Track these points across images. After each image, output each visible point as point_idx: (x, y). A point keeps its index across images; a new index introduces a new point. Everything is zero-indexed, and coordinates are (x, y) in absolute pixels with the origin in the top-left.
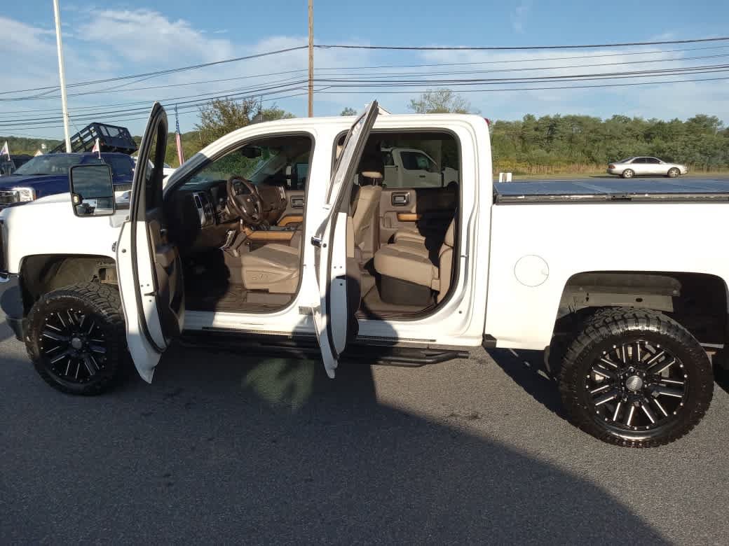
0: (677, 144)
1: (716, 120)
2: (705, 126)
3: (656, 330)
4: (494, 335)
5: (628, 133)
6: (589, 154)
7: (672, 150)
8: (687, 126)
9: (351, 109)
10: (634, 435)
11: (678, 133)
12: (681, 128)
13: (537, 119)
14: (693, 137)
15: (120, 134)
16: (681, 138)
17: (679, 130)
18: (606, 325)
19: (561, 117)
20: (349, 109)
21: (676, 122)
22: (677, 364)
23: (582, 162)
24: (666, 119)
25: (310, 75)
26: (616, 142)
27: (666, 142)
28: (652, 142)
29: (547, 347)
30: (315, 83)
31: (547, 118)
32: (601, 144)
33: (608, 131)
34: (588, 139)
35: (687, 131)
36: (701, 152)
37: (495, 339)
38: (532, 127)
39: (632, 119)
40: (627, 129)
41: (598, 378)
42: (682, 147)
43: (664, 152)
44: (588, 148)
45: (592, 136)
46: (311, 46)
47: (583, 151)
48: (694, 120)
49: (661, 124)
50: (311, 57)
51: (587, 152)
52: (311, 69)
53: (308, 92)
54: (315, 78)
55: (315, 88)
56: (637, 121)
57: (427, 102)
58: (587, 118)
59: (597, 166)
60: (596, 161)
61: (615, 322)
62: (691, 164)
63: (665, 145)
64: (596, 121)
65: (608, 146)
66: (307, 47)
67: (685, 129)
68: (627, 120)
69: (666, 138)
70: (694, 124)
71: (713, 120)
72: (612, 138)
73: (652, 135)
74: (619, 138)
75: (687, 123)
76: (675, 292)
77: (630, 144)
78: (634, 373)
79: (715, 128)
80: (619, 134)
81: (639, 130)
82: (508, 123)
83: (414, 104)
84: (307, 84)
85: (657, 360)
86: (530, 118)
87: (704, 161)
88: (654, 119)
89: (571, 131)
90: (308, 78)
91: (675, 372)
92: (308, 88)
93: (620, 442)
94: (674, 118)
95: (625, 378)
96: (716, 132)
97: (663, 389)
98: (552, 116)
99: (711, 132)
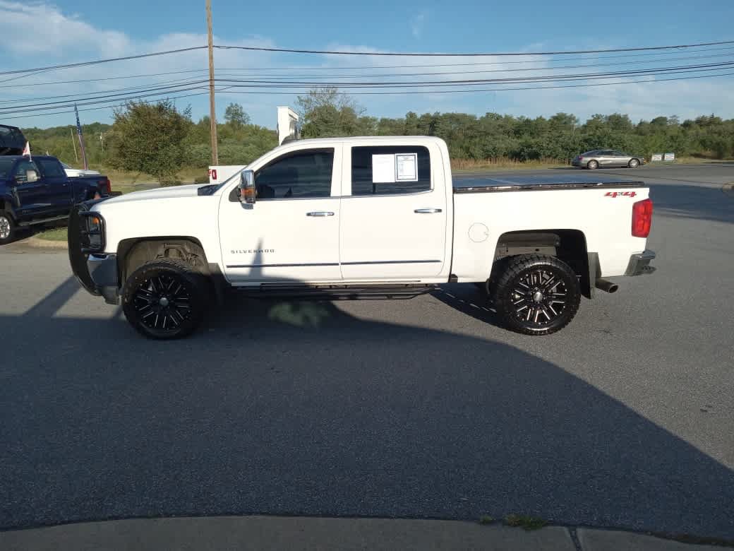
0: (543, 140)
1: (574, 118)
2: (565, 123)
3: (549, 264)
4: (456, 274)
5: (501, 130)
6: (467, 150)
7: (539, 145)
8: (550, 123)
9: (236, 105)
10: (538, 328)
11: (543, 130)
12: (546, 125)
13: (419, 116)
14: (555, 133)
15: (12, 133)
16: (546, 135)
17: (543, 126)
18: (522, 262)
19: (441, 115)
20: (234, 104)
21: (540, 119)
22: (561, 284)
23: (462, 158)
24: (533, 117)
25: (211, 75)
26: (490, 138)
27: (533, 138)
28: (521, 138)
29: (488, 280)
30: (216, 83)
31: (427, 116)
32: (477, 140)
33: (483, 127)
34: (465, 135)
35: (550, 128)
36: (562, 147)
37: (456, 277)
38: (414, 124)
39: (503, 117)
40: (499, 125)
41: (517, 296)
42: (547, 142)
43: (532, 148)
44: (466, 144)
45: (470, 132)
46: (210, 46)
47: (461, 147)
48: (555, 118)
49: (528, 121)
50: (211, 58)
51: (466, 147)
52: (211, 70)
53: (209, 91)
54: (216, 78)
55: (216, 88)
56: (508, 119)
57: (313, 98)
58: (464, 116)
59: (476, 161)
60: (473, 157)
61: (527, 260)
62: (555, 158)
63: (533, 141)
64: (472, 118)
65: (483, 142)
66: (207, 47)
67: (549, 126)
68: (499, 118)
69: (533, 134)
70: (555, 121)
71: (571, 118)
72: (487, 134)
73: (521, 132)
74: (492, 135)
75: (550, 120)
76: (558, 243)
77: (502, 140)
78: (538, 291)
79: (573, 126)
80: (492, 131)
81: (509, 127)
82: (391, 120)
83: (301, 101)
84: (209, 83)
85: (549, 283)
86: (412, 115)
87: (566, 155)
88: (522, 117)
89: (449, 128)
90: (208, 78)
91: (560, 289)
92: (209, 87)
93: (531, 333)
94: (539, 116)
95: (533, 294)
96: (574, 128)
97: (555, 299)
98: (432, 114)
99: (570, 128)
